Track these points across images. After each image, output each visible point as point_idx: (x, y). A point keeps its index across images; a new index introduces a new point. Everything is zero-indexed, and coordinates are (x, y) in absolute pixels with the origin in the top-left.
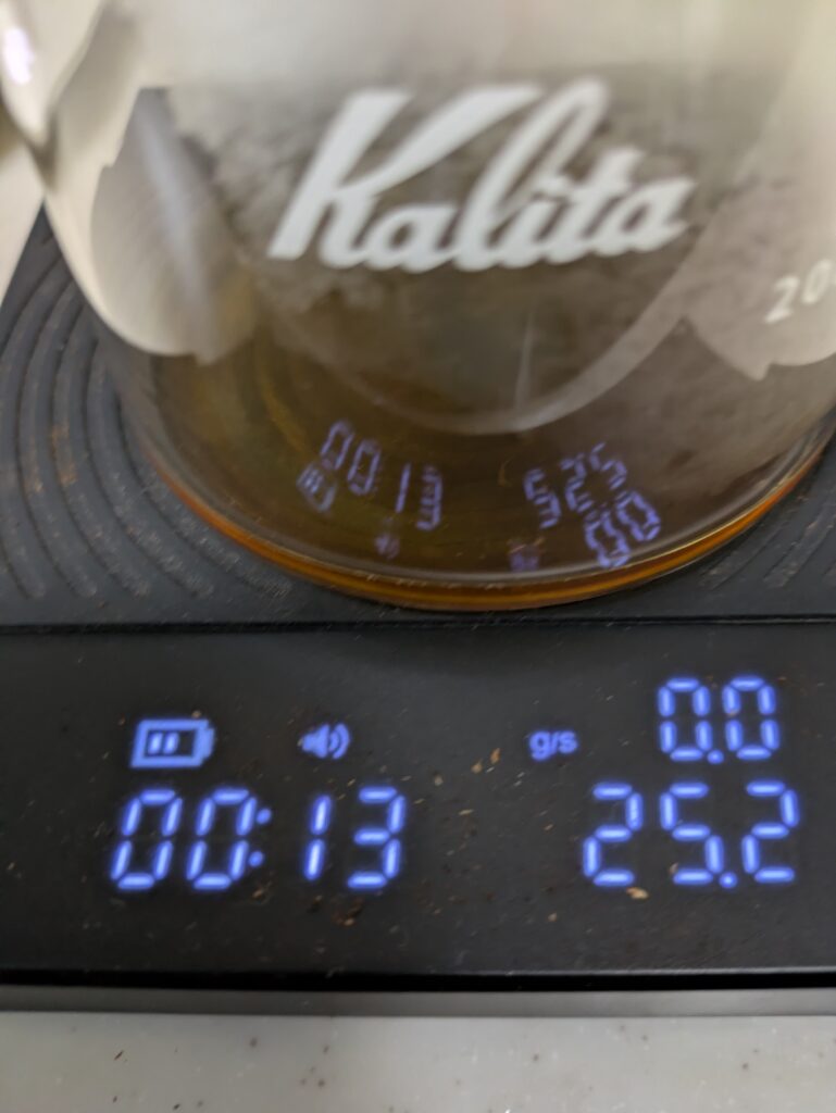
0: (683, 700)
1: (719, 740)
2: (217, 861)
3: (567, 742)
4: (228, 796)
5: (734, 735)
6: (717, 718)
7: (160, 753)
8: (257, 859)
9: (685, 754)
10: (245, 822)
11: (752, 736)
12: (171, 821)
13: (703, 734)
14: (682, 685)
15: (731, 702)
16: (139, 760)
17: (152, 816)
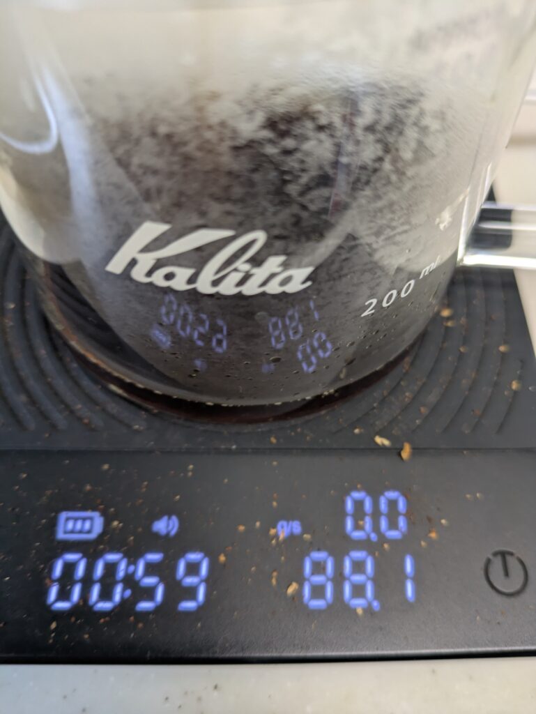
0: (359, 504)
1: (376, 527)
2: (106, 594)
3: (296, 527)
4: (112, 557)
5: (384, 524)
6: (376, 514)
7: (72, 532)
8: (128, 593)
9: (357, 535)
10: (121, 573)
11: (393, 525)
12: (80, 571)
13: (368, 523)
14: (357, 495)
15: (383, 506)
16: (61, 535)
17: (70, 568)
